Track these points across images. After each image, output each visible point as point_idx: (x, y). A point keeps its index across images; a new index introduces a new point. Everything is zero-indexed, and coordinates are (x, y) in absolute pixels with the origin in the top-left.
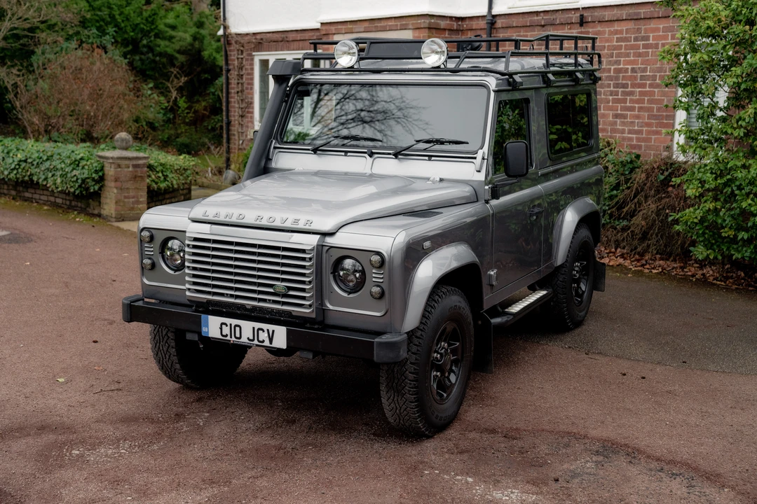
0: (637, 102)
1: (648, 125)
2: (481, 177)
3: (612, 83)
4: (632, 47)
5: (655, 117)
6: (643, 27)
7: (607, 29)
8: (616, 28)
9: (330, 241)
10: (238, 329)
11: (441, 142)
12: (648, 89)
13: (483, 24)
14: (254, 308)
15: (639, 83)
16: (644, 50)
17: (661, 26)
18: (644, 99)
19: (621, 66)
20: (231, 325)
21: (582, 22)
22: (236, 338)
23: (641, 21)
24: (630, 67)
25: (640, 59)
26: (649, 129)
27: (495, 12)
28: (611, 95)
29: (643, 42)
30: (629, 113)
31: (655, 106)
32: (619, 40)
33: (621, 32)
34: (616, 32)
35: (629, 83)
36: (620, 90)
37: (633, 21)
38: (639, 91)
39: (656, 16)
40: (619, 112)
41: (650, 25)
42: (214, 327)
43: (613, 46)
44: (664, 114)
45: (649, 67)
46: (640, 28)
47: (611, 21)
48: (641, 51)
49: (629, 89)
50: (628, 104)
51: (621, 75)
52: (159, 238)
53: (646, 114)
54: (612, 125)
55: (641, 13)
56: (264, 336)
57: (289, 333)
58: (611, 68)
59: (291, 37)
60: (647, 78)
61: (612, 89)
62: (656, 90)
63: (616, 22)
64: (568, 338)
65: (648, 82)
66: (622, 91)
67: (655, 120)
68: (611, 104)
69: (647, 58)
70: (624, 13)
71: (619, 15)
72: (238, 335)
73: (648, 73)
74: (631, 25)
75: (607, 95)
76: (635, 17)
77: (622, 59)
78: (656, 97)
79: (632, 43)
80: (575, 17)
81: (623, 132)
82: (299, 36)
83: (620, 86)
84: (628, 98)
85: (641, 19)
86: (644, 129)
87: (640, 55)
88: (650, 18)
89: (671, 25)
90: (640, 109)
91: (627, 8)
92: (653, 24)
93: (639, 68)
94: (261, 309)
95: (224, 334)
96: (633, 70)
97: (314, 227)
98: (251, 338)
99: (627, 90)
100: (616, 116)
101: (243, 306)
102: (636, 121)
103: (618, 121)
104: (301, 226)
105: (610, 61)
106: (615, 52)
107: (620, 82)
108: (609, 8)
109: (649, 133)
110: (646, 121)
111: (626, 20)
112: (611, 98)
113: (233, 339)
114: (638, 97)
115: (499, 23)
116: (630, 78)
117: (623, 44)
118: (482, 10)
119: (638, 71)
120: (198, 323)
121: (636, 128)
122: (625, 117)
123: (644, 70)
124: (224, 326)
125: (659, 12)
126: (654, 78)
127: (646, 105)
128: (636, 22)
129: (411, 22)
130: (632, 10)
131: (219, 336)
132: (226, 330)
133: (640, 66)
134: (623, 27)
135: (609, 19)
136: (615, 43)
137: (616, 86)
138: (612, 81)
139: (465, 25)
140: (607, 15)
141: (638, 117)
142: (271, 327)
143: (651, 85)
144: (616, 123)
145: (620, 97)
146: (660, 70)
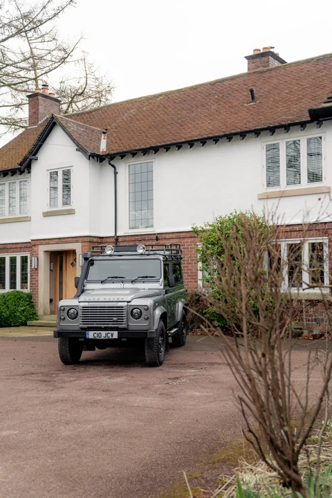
2: (162, 287)
5: (190, 276)
6: (182, 241)
9: (129, 304)
10: (100, 334)
11: (147, 277)
13: (113, 240)
14: (105, 327)
16: (183, 250)
17: (189, 241)
20: (97, 333)
21: (157, 239)
27: (118, 235)
39: (187, 237)
42: (91, 335)
44: (194, 274)
52: (67, 309)
55: (181, 235)
56: (109, 335)
57: (118, 333)
59: (9, 247)
64: (182, 347)
70: (174, 236)
71: (172, 236)
72: (100, 336)
74: (177, 240)
76: (179, 237)
80: (154, 237)
82: (14, 246)
85: (182, 238)
88: (185, 238)
89: (193, 240)
91: (175, 234)
92: (186, 240)
94: (107, 327)
97: (125, 300)
98: (105, 336)
101: (101, 327)
104: (120, 300)
108: (167, 234)
111: (175, 238)
113: (98, 338)
115: (120, 239)
118: (113, 234)
120: (85, 335)
125: (188, 235)
128: (179, 239)
129: (80, 239)
130: (177, 235)
131: (93, 337)
132: (96, 335)
135: (168, 238)
139: (104, 240)
140: (167, 236)
142: (112, 332)
146: (190, 257)
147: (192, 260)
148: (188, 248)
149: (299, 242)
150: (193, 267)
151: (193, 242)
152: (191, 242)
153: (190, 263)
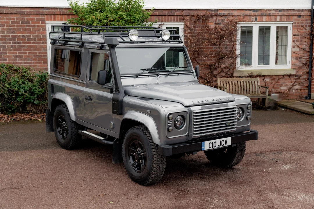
0: (27, 50)
1: (34, 60)
2: (196, 79)
3: (11, 42)
4: (21, 26)
5: (38, 56)
6: (26, 18)
7: (5, 17)
8: (10, 17)
10: (215, 143)
12: (32, 44)
14: (217, 134)
15: (27, 42)
16: (28, 28)
17: (36, 18)
18: (31, 49)
19: (16, 34)
20: (213, 142)
22: (214, 147)
23: (25, 15)
24: (21, 35)
25: (26, 31)
26: (35, 61)
28: (12, 47)
29: (27, 24)
30: (23, 55)
31: (37, 52)
32: (12, 22)
33: (14, 19)
34: (11, 19)
35: (22, 42)
36: (17, 45)
37: (20, 15)
38: (28, 45)
39: (33, 13)
40: (18, 55)
41: (29, 17)
42: (206, 146)
43: (10, 25)
44: (42, 55)
45: (31, 35)
46: (24, 18)
47: (7, 14)
48: (26, 28)
49: (22, 44)
50: (22, 51)
51: (16, 38)
53: (33, 55)
54: (14, 61)
55: (24, 11)
56: (224, 143)
57: (231, 139)
58: (10, 35)
60: (32, 39)
61: (12, 44)
62: (37, 45)
63: (10, 14)
65: (32, 41)
66: (18, 45)
67: (38, 57)
68: (12, 51)
69: (30, 31)
70: (15, 11)
71: (12, 11)
72: (215, 146)
73: (31, 38)
74: (19, 16)
75: (9, 47)
76: (21, 13)
77: (16, 31)
78: (37, 48)
79: (21, 24)
81: (21, 63)
83: (16, 43)
84: (22, 48)
85: (25, 14)
86: (33, 62)
87: (26, 30)
88: (29, 14)
89: (40, 17)
90: (29, 53)
91: (16, 9)
92: (31, 17)
93: (26, 35)
95: (210, 147)
96: (23, 36)
98: (220, 145)
99: (21, 45)
100: (16, 56)
101: (213, 135)
102: (28, 58)
103: (18, 59)
105: (9, 32)
106: (11, 28)
107: (16, 41)
108: (5, 8)
109: (35, 63)
110: (33, 58)
111: (16, 14)
112: (12, 48)
113: (213, 148)
114: (27, 48)
116: (22, 39)
117: (16, 24)
119: (26, 36)
121: (28, 61)
122: (22, 57)
123: (29, 36)
124: (210, 144)
125: (34, 12)
126: (35, 40)
127: (32, 51)
128: (22, 15)
130: (19, 10)
131: (208, 148)
132: (211, 145)
133: (26, 34)
134: (15, 17)
135: (6, 13)
136: (10, 24)
137: (14, 43)
138: (11, 40)
141: (29, 57)
142: (226, 139)
143: (33, 43)
144: (16, 60)
145: (17, 48)
146: (38, 36)
147: (40, 40)
148: (34, 26)
149: (158, 26)
150: (41, 46)
151: (41, 19)
152: (37, 19)
153: (37, 43)
